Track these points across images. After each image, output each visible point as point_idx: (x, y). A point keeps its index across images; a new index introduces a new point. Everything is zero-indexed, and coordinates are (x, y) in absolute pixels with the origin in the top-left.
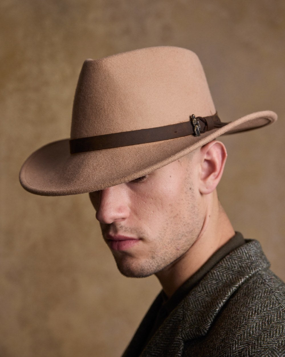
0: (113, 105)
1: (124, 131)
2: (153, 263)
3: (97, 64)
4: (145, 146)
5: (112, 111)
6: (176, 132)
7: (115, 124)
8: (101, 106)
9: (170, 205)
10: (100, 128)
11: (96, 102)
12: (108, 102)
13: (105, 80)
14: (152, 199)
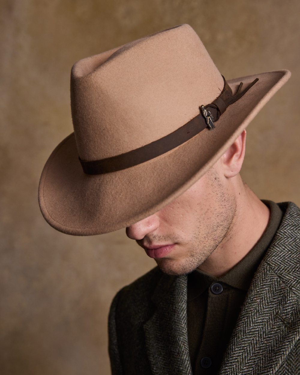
0: (115, 124)
1: (134, 148)
2: (194, 260)
3: (86, 82)
4: (160, 159)
5: (116, 130)
6: (189, 132)
7: (123, 143)
8: (103, 127)
9: (198, 204)
10: (108, 150)
11: (97, 122)
12: (110, 121)
13: (99, 98)
14: (179, 203)
